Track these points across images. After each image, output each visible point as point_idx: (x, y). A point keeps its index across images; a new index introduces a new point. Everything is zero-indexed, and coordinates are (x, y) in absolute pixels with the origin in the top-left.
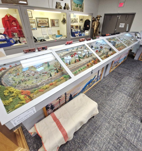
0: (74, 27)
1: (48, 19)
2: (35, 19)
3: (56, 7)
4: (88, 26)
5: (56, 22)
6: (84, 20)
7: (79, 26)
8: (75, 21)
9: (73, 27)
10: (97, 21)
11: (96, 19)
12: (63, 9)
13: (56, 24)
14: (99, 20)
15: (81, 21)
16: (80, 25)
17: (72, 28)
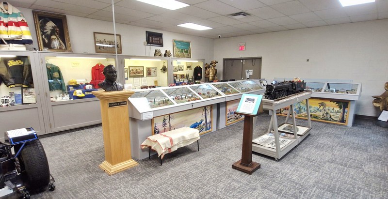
0: (178, 76)
1: (143, 67)
2: (128, 68)
3: (155, 55)
4: (199, 75)
5: (152, 70)
6: (194, 67)
7: (185, 75)
8: (180, 69)
9: (176, 76)
10: (212, 68)
11: (211, 65)
12: (163, 56)
13: (152, 73)
14: (214, 67)
15: (188, 69)
16: (187, 74)
17: (175, 78)
